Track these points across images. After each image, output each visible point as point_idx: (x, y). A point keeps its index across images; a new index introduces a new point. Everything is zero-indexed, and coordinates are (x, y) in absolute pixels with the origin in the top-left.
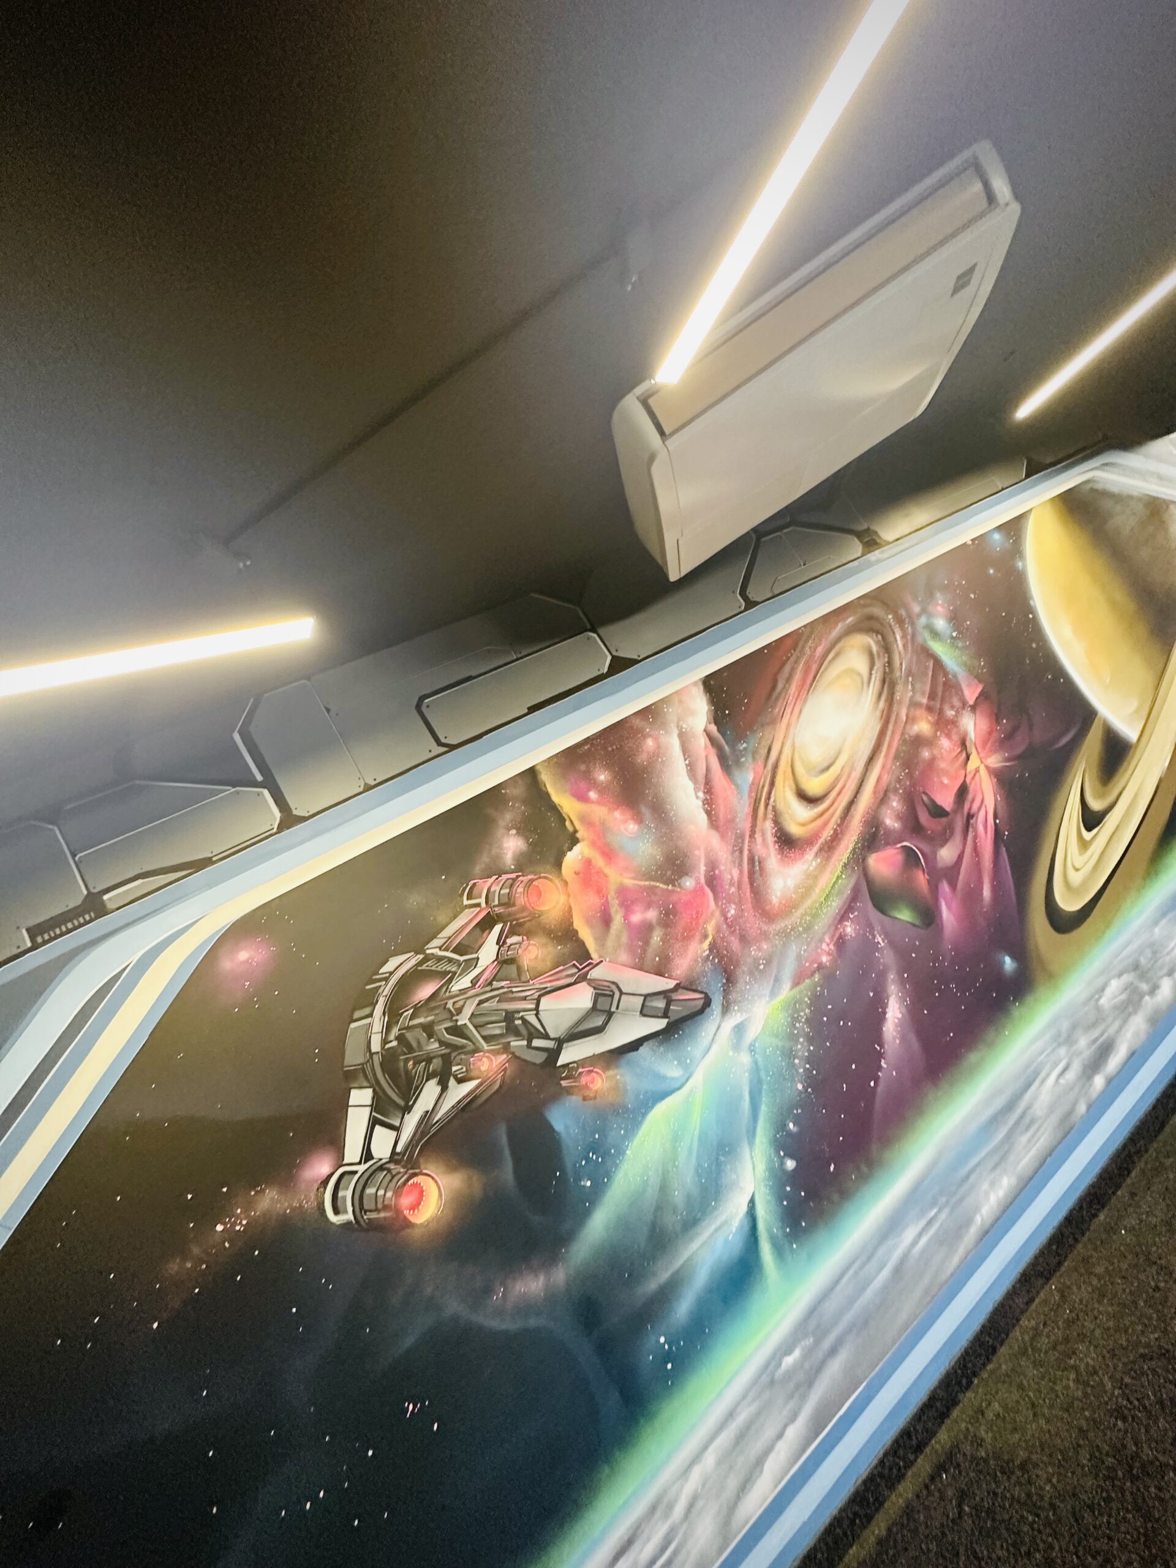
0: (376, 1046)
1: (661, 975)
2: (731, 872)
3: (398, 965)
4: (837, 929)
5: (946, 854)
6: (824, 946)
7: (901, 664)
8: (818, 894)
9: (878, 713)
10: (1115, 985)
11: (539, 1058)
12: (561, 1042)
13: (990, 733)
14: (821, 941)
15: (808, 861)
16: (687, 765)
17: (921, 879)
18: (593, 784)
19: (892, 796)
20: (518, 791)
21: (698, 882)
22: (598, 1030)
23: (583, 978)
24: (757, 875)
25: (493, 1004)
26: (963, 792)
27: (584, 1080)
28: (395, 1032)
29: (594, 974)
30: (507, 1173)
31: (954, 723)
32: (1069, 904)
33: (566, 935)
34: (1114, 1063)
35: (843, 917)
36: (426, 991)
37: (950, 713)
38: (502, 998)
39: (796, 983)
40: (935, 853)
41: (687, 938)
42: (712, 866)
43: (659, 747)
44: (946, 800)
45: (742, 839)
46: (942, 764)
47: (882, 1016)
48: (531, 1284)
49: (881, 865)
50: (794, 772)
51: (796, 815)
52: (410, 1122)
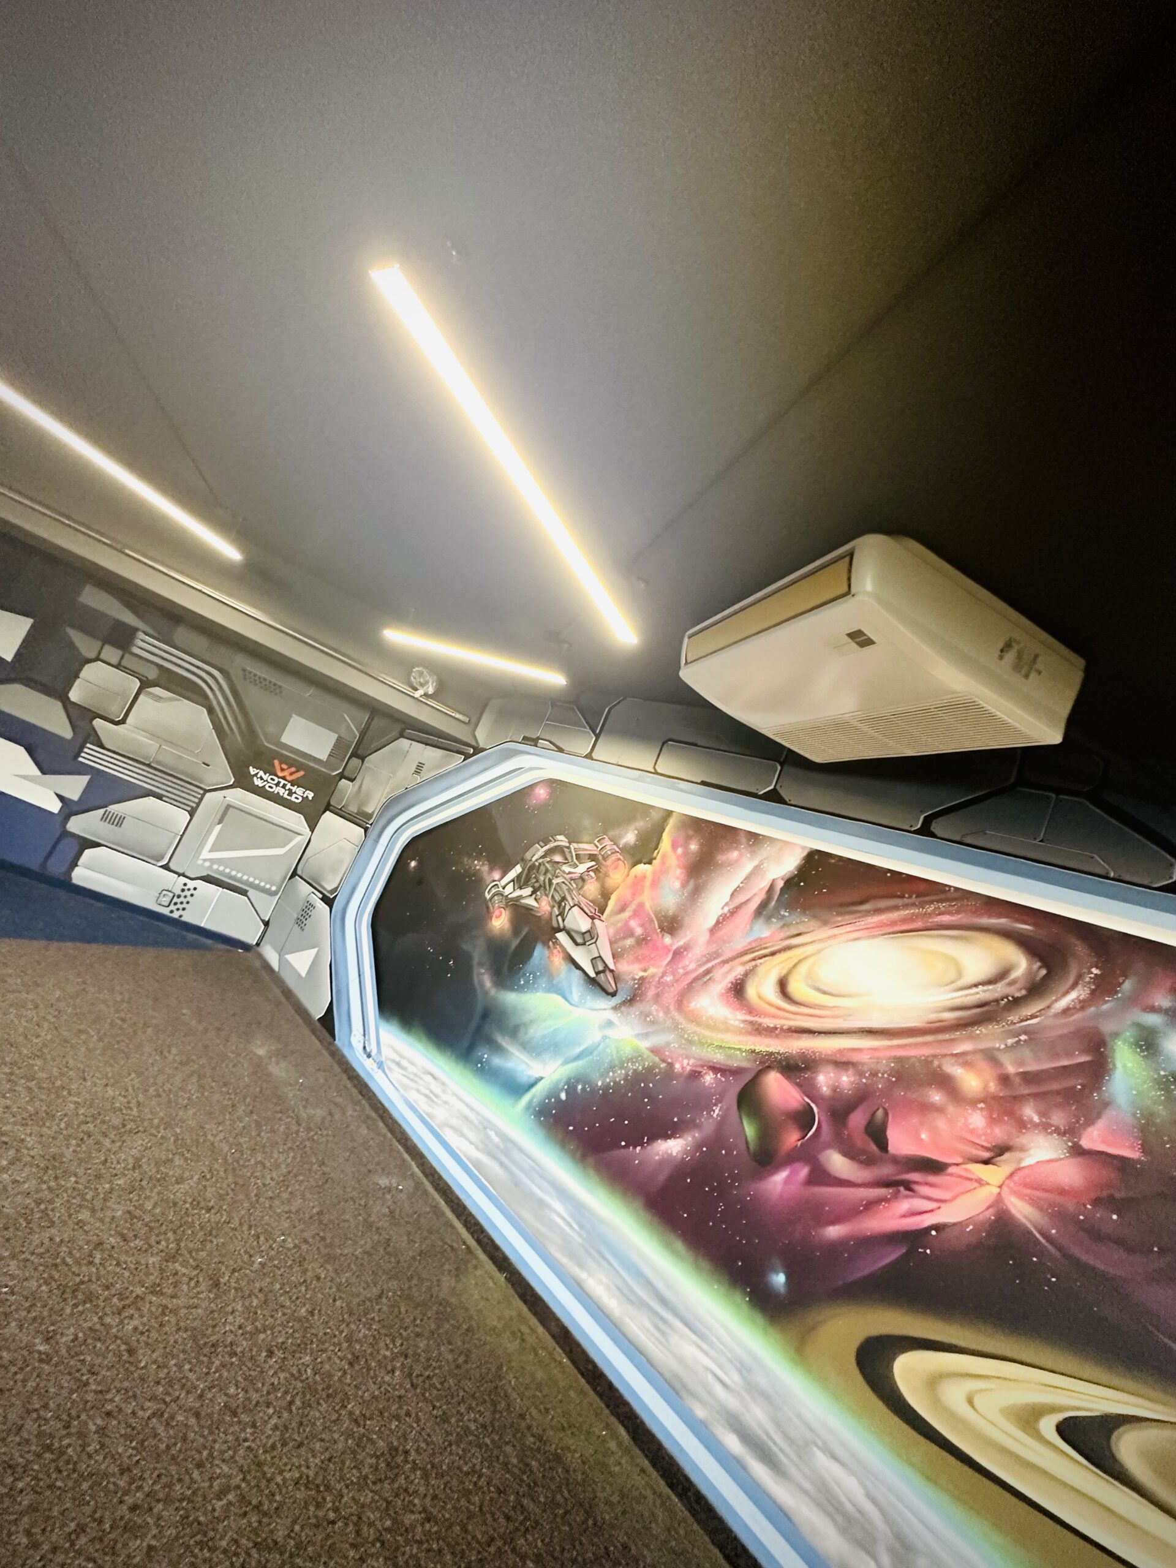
0: (534, 859)
1: (614, 957)
2: (690, 963)
3: (562, 840)
4: (702, 1066)
5: (837, 1162)
6: (685, 1062)
7: (1033, 1017)
8: (719, 1037)
9: (933, 1016)
11: (555, 924)
12: (564, 929)
13: (1062, 1191)
14: (688, 1057)
15: (736, 1017)
16: (739, 887)
17: (792, 1138)
18: (686, 845)
19: (851, 1071)
20: (656, 816)
21: (671, 945)
22: (577, 944)
23: (592, 918)
24: (701, 982)
25: (565, 888)
26: (933, 1166)
27: (554, 951)
28: (540, 861)
29: (597, 922)
30: (515, 944)
31: (1022, 1125)
33: (606, 895)
35: (715, 1069)
37: (1031, 1115)
38: (569, 890)
39: (654, 1051)
40: (828, 1146)
41: (637, 960)
42: (686, 948)
43: (737, 861)
44: (900, 1144)
45: (716, 955)
46: (941, 1124)
47: (667, 1137)
48: (487, 982)
49: (776, 1087)
50: (795, 965)
51: (764, 988)
52: (518, 893)
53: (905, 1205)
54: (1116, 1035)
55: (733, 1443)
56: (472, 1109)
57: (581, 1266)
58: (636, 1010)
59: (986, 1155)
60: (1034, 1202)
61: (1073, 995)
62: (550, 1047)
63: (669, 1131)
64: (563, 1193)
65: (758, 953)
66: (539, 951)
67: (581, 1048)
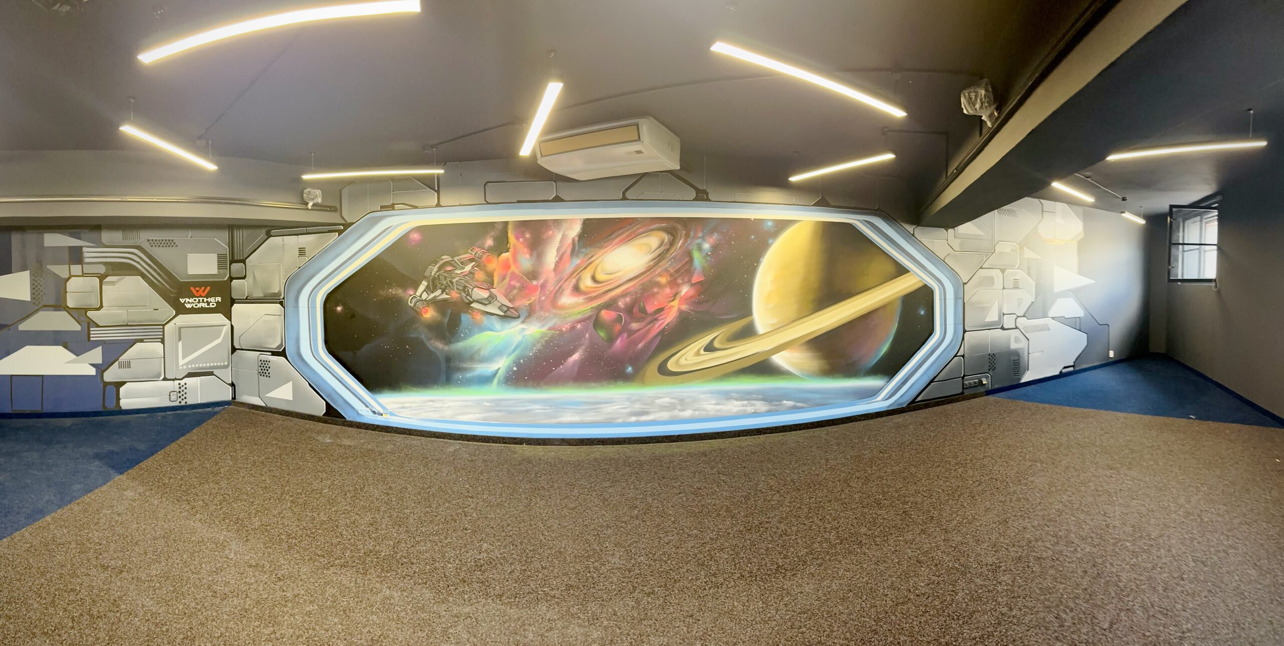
0: (433, 274)
1: (510, 302)
2: (550, 287)
3: (446, 258)
4: (574, 324)
5: (635, 326)
6: (566, 326)
7: (673, 253)
8: (576, 310)
9: (647, 266)
12: (474, 301)
13: (691, 297)
14: (567, 324)
15: (580, 299)
16: (559, 246)
17: (618, 327)
18: (523, 236)
19: (629, 296)
20: (500, 227)
21: (538, 284)
22: (485, 305)
23: (488, 289)
24: (559, 293)
25: (463, 281)
26: (661, 310)
27: (474, 313)
28: (438, 274)
29: (492, 290)
30: (446, 320)
31: (679, 285)
32: (671, 366)
33: (490, 275)
35: (579, 322)
36: (449, 268)
37: (680, 281)
38: (466, 282)
39: (550, 329)
40: (630, 323)
41: (524, 297)
42: (546, 282)
43: (553, 235)
44: (650, 309)
45: (562, 279)
46: (659, 297)
47: (571, 355)
48: (439, 345)
49: (606, 315)
50: (596, 269)
51: (587, 283)
52: (432, 296)
53: (657, 325)
54: (693, 249)
58: (533, 319)
59: (672, 299)
60: (687, 304)
61: (681, 242)
62: (497, 353)
63: (570, 354)
64: (535, 402)
65: (577, 272)
66: (465, 318)
67: (514, 347)
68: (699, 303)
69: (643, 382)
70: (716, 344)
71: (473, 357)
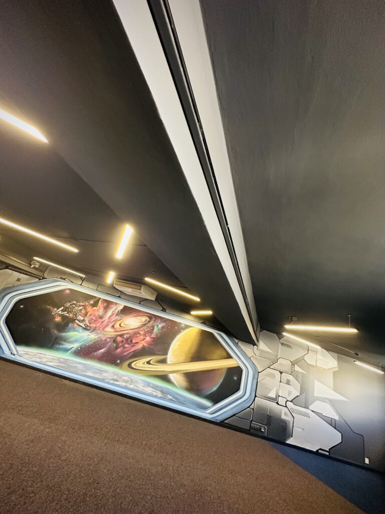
0: (67, 306)
1: (89, 324)
2: (105, 323)
4: (107, 338)
5: (127, 346)
6: (104, 338)
7: (148, 325)
8: (110, 334)
9: (139, 326)
10: (127, 378)
11: (74, 319)
12: (77, 320)
13: (149, 342)
15: (113, 330)
16: (113, 311)
17: (121, 344)
18: (104, 304)
19: (129, 335)
21: (101, 321)
22: (80, 322)
23: (84, 317)
24: (107, 326)
26: (137, 343)
27: (75, 324)
28: (69, 306)
31: (146, 336)
32: (133, 365)
33: (87, 313)
34: (116, 383)
35: (109, 338)
36: (74, 306)
38: (77, 312)
39: (98, 338)
40: (125, 344)
41: (94, 324)
42: (104, 321)
43: (113, 307)
44: (134, 341)
45: (109, 321)
46: (138, 338)
47: (100, 349)
48: (56, 332)
49: (119, 339)
50: (122, 322)
51: (117, 326)
52: (63, 313)
53: (134, 348)
54: (155, 326)
55: (112, 382)
56: (54, 357)
57: (85, 372)
58: (94, 332)
59: (143, 340)
60: (147, 344)
61: (152, 322)
62: (76, 341)
63: (102, 348)
64: (80, 363)
65: (116, 321)
66: (70, 325)
67: (83, 340)
68: (151, 345)
69: (121, 368)
70: (151, 362)
71: (65, 340)
